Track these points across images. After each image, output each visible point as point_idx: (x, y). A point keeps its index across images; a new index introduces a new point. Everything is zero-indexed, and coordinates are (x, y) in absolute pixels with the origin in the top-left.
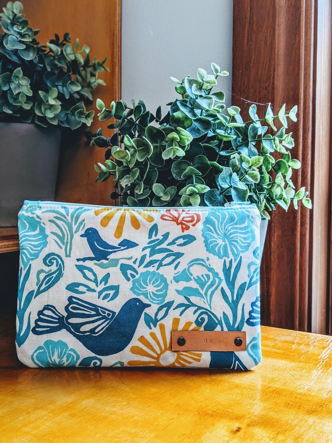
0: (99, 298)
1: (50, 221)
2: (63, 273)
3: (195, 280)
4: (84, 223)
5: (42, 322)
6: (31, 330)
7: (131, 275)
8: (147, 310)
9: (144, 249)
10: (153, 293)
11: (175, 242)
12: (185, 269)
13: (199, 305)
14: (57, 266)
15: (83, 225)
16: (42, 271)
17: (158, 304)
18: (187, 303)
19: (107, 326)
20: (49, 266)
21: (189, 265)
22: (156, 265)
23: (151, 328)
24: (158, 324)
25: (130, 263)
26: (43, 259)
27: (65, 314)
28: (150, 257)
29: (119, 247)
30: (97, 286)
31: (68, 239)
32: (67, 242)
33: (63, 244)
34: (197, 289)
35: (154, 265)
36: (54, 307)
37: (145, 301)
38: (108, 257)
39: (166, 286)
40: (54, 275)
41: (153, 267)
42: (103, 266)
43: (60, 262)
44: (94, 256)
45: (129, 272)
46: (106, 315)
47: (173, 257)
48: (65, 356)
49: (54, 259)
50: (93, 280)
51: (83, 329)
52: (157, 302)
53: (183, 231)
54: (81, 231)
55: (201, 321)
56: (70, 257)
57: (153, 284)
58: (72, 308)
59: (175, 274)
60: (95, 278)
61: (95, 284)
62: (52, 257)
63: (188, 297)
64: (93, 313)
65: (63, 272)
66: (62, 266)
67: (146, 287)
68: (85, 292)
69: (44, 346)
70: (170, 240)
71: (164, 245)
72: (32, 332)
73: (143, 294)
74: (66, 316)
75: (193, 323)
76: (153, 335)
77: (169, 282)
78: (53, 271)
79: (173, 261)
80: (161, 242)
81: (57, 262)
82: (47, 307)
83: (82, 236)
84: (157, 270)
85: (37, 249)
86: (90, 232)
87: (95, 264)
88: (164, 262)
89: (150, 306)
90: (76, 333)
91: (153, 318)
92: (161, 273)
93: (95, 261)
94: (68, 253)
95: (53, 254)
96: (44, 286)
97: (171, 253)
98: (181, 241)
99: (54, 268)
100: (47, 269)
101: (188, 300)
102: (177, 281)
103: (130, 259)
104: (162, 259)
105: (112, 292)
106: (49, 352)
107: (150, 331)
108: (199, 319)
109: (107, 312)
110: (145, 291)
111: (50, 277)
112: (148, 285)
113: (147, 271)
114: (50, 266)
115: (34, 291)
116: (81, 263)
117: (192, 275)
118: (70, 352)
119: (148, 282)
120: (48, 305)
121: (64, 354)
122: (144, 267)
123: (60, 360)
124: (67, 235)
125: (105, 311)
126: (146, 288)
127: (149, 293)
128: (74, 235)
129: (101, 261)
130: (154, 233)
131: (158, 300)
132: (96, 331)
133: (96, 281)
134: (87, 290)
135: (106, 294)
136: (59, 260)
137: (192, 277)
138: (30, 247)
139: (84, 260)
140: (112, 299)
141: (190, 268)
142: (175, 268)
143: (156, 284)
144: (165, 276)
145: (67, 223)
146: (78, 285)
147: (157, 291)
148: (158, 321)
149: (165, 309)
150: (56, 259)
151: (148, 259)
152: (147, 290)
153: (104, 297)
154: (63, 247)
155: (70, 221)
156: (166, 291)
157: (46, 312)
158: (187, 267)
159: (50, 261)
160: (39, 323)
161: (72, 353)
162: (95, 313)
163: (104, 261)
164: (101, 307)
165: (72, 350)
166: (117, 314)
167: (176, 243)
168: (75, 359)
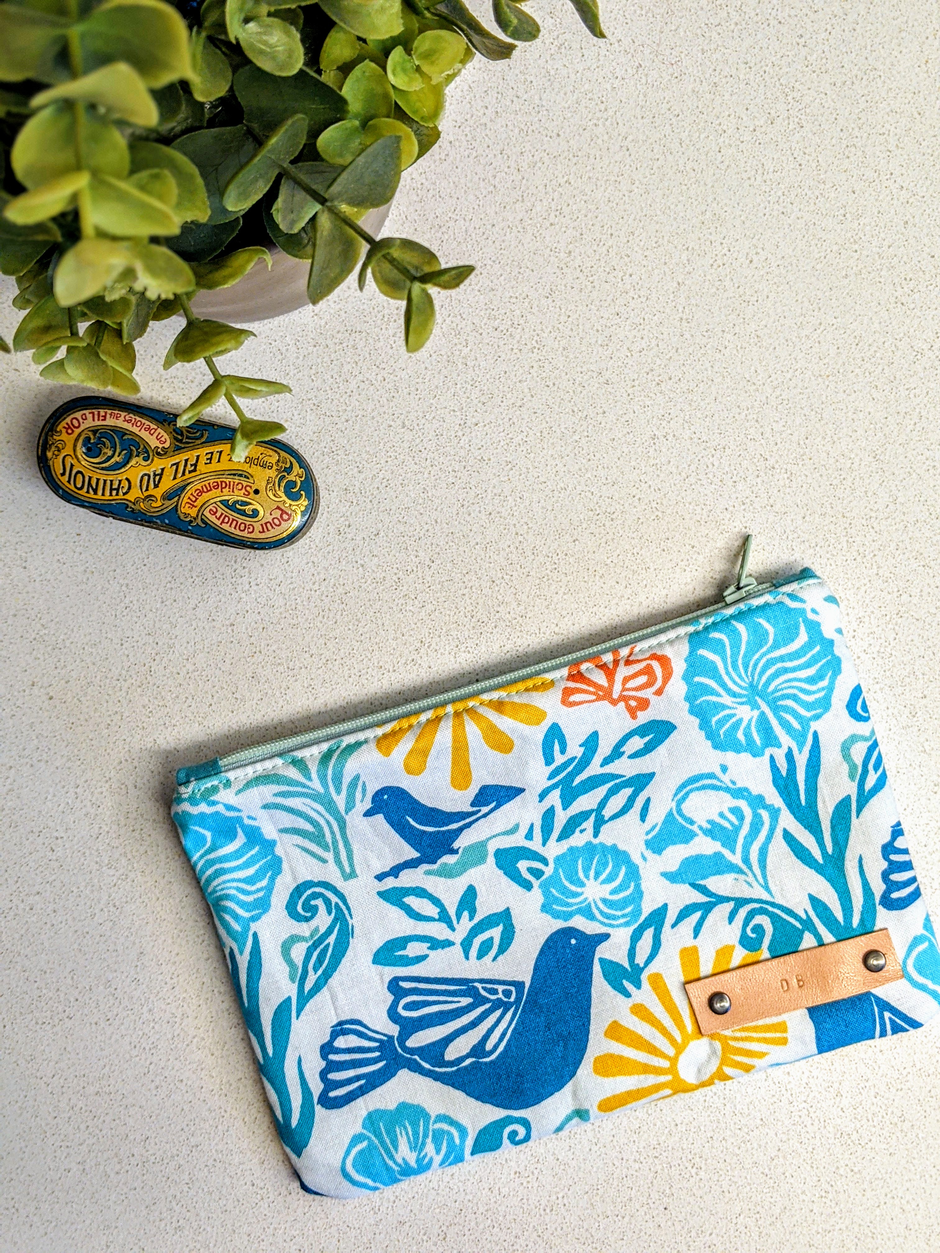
0: (467, 958)
1: (266, 807)
2: (353, 926)
3: (708, 833)
4: (360, 784)
5: (338, 1070)
6: (316, 1100)
7: (530, 870)
8: (603, 951)
9: (542, 796)
10: (604, 901)
11: (622, 750)
12: (670, 814)
13: (738, 895)
14: (330, 913)
15: (360, 788)
16: (294, 939)
17: (627, 924)
18: (704, 899)
19: (513, 1026)
20: (307, 920)
21: (676, 799)
22: (589, 824)
23: (628, 995)
24: (644, 976)
25: (518, 840)
26: (287, 907)
27: (394, 1030)
28: (564, 809)
29: (475, 809)
30: (453, 930)
31: (333, 833)
32: (335, 842)
33: (326, 848)
34: (718, 855)
35: (582, 827)
36: (359, 1023)
37: (590, 928)
38: (455, 845)
39: (634, 873)
40: (332, 939)
41: (582, 831)
42: (448, 873)
43: (334, 899)
44: (416, 855)
45: (523, 865)
46: (501, 995)
47: (628, 791)
48: (429, 1140)
49: (315, 896)
50: (437, 917)
51: (451, 1054)
52: (622, 921)
53: (634, 717)
54: (362, 801)
55: (754, 936)
56: (357, 876)
57: (596, 877)
58: (407, 1007)
59: (647, 833)
60: (438, 910)
61: (444, 925)
62: (309, 892)
63: (702, 882)
64: (465, 1001)
65: (350, 922)
66: (343, 907)
67: (579, 890)
68: (426, 956)
69: (365, 1132)
70: (605, 749)
71: (594, 769)
72: (322, 1105)
73: (579, 911)
74: (396, 1035)
75: (734, 946)
76: (640, 1011)
77: (636, 858)
78: (322, 930)
79: (631, 801)
80: (585, 762)
81: (327, 902)
82: (339, 1029)
83: (368, 814)
84: (596, 835)
85: (259, 885)
86: (386, 797)
87: (428, 873)
88: (607, 813)
89: (607, 936)
90: (437, 1069)
91: (627, 965)
92: (609, 843)
93: (425, 867)
94: (348, 870)
95: (309, 884)
96: (312, 978)
97: (617, 781)
98: (637, 743)
99: (323, 920)
100: (304, 929)
101: (703, 890)
102: (658, 851)
103: (514, 830)
104: (600, 804)
105: (496, 933)
106: (383, 1143)
107: (630, 1002)
108: (748, 930)
109: (500, 988)
110: (581, 903)
111: (322, 946)
112: (583, 885)
113: (571, 849)
114: (312, 917)
115: (289, 998)
116: (390, 883)
117: (692, 822)
118: (438, 1126)
119: (581, 875)
120: (340, 1023)
121: (426, 1136)
122: (559, 839)
123: (419, 1153)
124: (328, 822)
125: (495, 986)
126: (582, 893)
127: (593, 905)
128: (347, 818)
129: (439, 862)
130: (557, 747)
131: (623, 916)
132: (489, 1046)
133: (444, 917)
134: (429, 948)
135: (483, 943)
136: (329, 895)
137: (695, 828)
138: (238, 889)
139: (395, 871)
140: (502, 950)
141: (683, 806)
142: (643, 818)
143: (603, 876)
144: (621, 847)
145: (316, 797)
146: (403, 942)
147: (613, 892)
148: (643, 969)
149: (649, 934)
150: (321, 895)
151: (561, 818)
152: (586, 899)
153: (480, 950)
154: (329, 856)
155: (322, 790)
156: (638, 886)
157: (341, 1042)
158: (674, 805)
159: (307, 907)
160: (331, 1076)
161: (445, 1127)
162: (470, 1000)
163: (449, 859)
164: (481, 981)
165: (442, 1118)
166: (527, 985)
167: (624, 752)
168: (457, 1141)
